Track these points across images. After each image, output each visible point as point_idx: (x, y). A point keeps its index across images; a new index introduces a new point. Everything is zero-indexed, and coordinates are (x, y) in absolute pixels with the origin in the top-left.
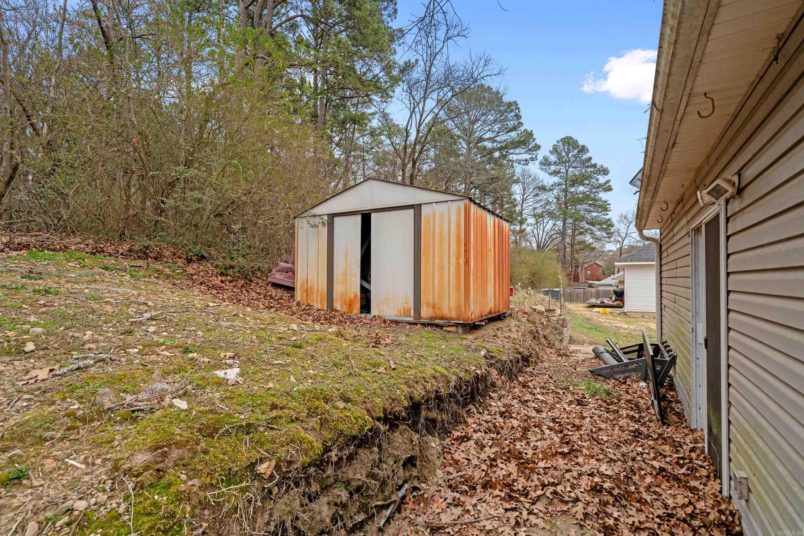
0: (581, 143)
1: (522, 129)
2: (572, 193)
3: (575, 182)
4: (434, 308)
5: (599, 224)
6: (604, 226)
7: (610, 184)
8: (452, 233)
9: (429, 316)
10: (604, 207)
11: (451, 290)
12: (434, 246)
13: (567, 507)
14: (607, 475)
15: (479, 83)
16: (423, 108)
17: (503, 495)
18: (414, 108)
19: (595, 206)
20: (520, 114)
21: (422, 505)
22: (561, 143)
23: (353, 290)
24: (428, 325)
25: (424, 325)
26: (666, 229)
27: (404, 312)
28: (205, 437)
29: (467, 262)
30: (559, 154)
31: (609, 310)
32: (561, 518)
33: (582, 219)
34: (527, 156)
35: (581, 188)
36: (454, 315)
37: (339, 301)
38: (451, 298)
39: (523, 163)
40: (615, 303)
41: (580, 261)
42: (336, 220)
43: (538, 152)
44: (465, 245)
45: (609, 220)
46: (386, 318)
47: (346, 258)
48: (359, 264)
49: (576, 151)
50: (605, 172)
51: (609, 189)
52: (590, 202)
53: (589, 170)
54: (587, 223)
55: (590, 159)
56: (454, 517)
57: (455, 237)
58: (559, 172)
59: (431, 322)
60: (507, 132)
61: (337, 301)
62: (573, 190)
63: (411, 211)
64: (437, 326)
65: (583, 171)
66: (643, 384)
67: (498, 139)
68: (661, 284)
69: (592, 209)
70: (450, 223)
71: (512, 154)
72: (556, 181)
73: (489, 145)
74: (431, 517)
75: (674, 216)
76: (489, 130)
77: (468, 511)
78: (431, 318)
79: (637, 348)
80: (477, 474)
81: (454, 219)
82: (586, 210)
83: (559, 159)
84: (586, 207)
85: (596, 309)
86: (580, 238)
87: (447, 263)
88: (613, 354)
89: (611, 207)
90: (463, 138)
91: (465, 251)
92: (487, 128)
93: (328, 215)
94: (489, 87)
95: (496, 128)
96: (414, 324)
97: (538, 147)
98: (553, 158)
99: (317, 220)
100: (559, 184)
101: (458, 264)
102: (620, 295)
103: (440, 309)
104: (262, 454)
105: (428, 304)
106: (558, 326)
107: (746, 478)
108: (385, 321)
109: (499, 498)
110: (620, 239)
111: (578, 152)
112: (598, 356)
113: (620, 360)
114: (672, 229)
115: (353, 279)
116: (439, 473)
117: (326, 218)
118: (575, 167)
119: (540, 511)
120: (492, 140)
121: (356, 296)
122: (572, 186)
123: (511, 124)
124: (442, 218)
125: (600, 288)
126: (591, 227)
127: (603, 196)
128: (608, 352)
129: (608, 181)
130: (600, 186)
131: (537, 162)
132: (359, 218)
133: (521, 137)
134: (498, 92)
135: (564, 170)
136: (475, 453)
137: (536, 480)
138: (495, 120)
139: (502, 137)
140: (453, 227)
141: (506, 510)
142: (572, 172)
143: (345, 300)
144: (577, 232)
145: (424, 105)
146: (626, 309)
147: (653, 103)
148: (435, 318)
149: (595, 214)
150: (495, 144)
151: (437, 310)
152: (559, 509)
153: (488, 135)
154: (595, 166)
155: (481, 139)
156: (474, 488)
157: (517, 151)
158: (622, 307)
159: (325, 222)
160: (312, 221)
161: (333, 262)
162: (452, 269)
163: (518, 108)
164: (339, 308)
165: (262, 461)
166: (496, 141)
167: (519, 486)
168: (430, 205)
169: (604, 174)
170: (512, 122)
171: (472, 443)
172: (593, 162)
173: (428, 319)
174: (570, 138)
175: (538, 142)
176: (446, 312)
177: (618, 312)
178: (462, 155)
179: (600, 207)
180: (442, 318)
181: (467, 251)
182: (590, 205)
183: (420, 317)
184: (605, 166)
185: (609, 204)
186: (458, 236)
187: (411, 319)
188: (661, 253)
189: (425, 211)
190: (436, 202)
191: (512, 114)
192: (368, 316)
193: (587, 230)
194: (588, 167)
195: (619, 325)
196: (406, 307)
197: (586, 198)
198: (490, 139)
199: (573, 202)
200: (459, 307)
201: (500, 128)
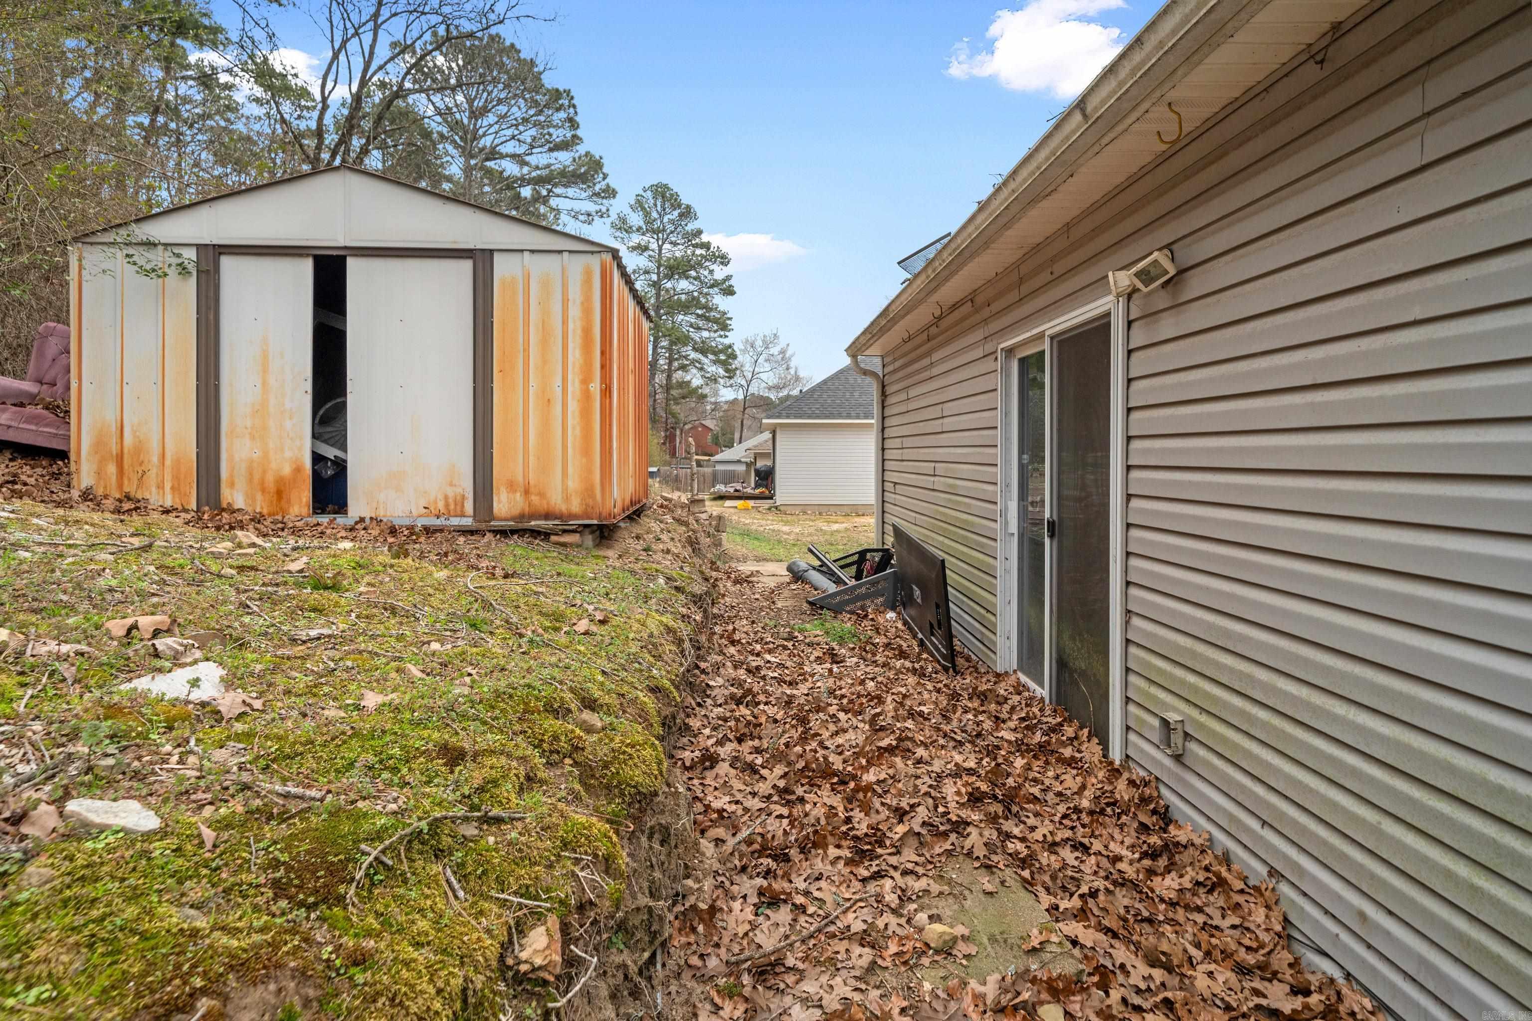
0: (685, 200)
1: (581, 149)
2: (667, 291)
3: (677, 269)
4: (527, 492)
5: (715, 353)
6: (722, 357)
7: (732, 282)
8: (571, 326)
9: (516, 511)
10: (722, 324)
11: (570, 451)
12: (526, 350)
13: (949, 842)
14: (968, 770)
15: (493, 31)
16: (372, 47)
17: (846, 853)
18: (344, 43)
19: (708, 319)
20: (577, 119)
21: (701, 928)
22: (649, 193)
23: (288, 454)
24: (513, 532)
25: (503, 533)
26: (902, 357)
27: (447, 505)
28: (314, 906)
29: (606, 391)
30: (647, 214)
31: (751, 503)
32: (950, 866)
33: (685, 340)
34: (591, 207)
35: (683, 284)
36: (576, 506)
37: (241, 483)
38: (570, 470)
39: (581, 218)
40: (757, 491)
41: (682, 417)
42: (226, 262)
43: (612, 201)
44: (603, 353)
45: (730, 346)
46: (397, 522)
47: (265, 370)
48: (309, 386)
49: (676, 213)
50: (724, 260)
51: (729, 292)
52: (699, 312)
53: (699, 252)
54: (695, 349)
55: (699, 232)
56: (782, 930)
57: (579, 332)
58: (646, 248)
59: (520, 526)
60: (551, 150)
61: (232, 485)
62: (669, 285)
63: (466, 266)
64: (535, 533)
65: (689, 252)
66: (891, 615)
67: (532, 160)
68: (883, 449)
69: (701, 323)
70: (565, 302)
71: (558, 196)
72: (641, 266)
73: (511, 168)
74: (736, 949)
75: (934, 330)
76: (513, 137)
77: (802, 909)
78: (521, 517)
79: (856, 557)
80: (775, 827)
81: (575, 293)
82: (691, 326)
83: (647, 223)
84: (691, 319)
85: (728, 503)
86: (678, 375)
87: (559, 391)
88: (824, 570)
89: (733, 324)
90: (454, 142)
91: (603, 367)
92: (509, 132)
93: (199, 247)
94: (512, 45)
95: (529, 134)
96: (472, 532)
97: (610, 193)
98: (636, 219)
99: (158, 257)
100: (647, 272)
101: (586, 396)
102: (766, 477)
103: (541, 495)
104: (521, 906)
105: (511, 486)
106: (712, 531)
107: (1182, 721)
108: (393, 531)
109: (842, 862)
110: (744, 382)
111: (681, 215)
112: (797, 576)
113: (838, 581)
114: (928, 354)
115: (288, 424)
116: (708, 847)
117: (190, 254)
118: (675, 244)
119: (916, 863)
120: (518, 159)
121: (298, 470)
122: (670, 277)
123: (559, 134)
124: (546, 285)
125: (719, 467)
126: (700, 356)
127: (720, 301)
128: (814, 568)
129: (729, 278)
130: (715, 284)
131: (608, 221)
132: (307, 266)
133: (581, 166)
134: (532, 63)
135: (654, 246)
136: (743, 787)
137: (881, 809)
138: (525, 120)
139: (540, 158)
140: (575, 312)
141: (864, 880)
142: (670, 251)
143: (262, 482)
144: (676, 364)
145: (375, 40)
146: (780, 499)
147: (1081, 104)
148: (533, 516)
149: (705, 334)
150: (526, 170)
151: (535, 499)
152: (938, 850)
153: (509, 148)
154: (706, 246)
155: (493, 154)
156: (787, 859)
157: (571, 192)
158: (771, 498)
159: (192, 268)
160: (142, 257)
161: (217, 377)
162: (573, 406)
163: (574, 106)
164: (239, 502)
165: (520, 929)
166: (524, 163)
167: (862, 828)
168: (518, 256)
169: (722, 263)
170: (561, 132)
171: (723, 768)
172: (705, 238)
173: (512, 519)
174: (666, 187)
175: (612, 181)
176: (556, 501)
177: (767, 506)
178: (449, 179)
179: (716, 321)
180: (547, 516)
181: (605, 367)
182: (698, 316)
183: (492, 517)
184: (724, 250)
185: (730, 319)
186: (587, 332)
187: (468, 522)
188: (884, 395)
189: (502, 267)
190: (532, 251)
191: (562, 115)
192: (340, 520)
193: (693, 362)
194: (696, 246)
195: (776, 527)
196: (451, 494)
197: (690, 304)
198: (513, 156)
199: (668, 307)
200: (588, 491)
201: (534, 139)
